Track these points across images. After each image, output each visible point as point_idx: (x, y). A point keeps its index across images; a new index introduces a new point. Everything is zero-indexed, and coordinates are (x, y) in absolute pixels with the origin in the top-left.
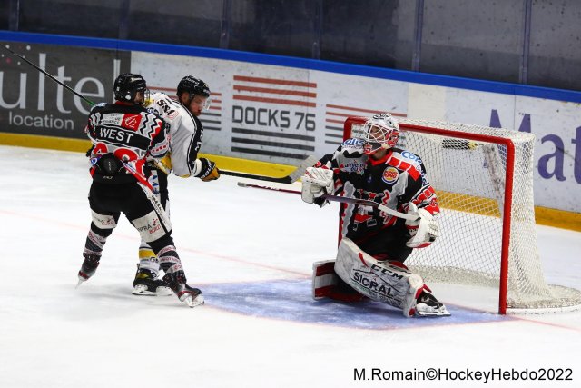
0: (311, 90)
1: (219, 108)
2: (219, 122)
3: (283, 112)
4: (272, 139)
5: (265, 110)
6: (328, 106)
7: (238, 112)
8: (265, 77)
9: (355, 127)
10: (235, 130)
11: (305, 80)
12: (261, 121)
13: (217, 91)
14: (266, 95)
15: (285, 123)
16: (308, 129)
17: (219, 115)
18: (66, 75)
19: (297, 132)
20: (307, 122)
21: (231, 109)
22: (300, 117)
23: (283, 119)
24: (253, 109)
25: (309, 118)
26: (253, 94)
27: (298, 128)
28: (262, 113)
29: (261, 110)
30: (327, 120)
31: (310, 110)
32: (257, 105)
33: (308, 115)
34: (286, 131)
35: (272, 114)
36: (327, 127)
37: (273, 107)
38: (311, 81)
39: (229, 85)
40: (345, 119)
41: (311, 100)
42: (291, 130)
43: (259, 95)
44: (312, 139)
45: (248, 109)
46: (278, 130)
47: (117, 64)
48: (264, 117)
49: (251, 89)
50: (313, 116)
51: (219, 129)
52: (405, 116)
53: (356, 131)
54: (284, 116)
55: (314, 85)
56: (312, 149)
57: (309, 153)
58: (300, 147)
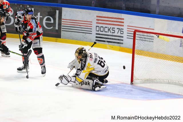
0: (122, 21)
1: (91, 27)
2: (91, 31)
3: (113, 28)
4: (109, 37)
5: (107, 27)
6: (128, 26)
7: (98, 28)
8: (107, 16)
9: (137, 33)
10: (97, 34)
11: (120, 17)
12: (105, 31)
13: (91, 21)
14: (107, 22)
15: (114, 31)
16: (121, 34)
17: (91, 29)
18: (41, 15)
19: (117, 35)
20: (121, 31)
21: (95, 27)
22: (118, 30)
23: (113, 30)
24: (103, 27)
25: (122, 30)
26: (103, 22)
27: (118, 33)
28: (105, 28)
29: (105, 27)
30: (128, 31)
31: (122, 27)
32: (104, 26)
33: (121, 29)
34: (114, 34)
35: (109, 29)
36: (127, 33)
37: (109, 26)
38: (122, 18)
39: (95, 19)
40: (134, 30)
41: (122, 24)
42: (116, 34)
43: (105, 22)
44: (122, 37)
45: (101, 27)
46: (111, 34)
47: (57, 12)
48: (106, 30)
49: (102, 20)
50: (123, 29)
51: (91, 34)
52: (154, 29)
53: (137, 35)
54: (113, 29)
55: (123, 19)
56: (122, 40)
57: (121, 42)
58: (119, 40)
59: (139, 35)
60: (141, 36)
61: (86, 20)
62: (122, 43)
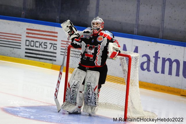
0: (55, 35)
1: (20, 41)
2: (20, 46)
4: (40, 53)
5: (38, 42)
6: (62, 41)
7: (28, 42)
8: (38, 29)
9: (71, 49)
10: (26, 49)
11: (53, 31)
12: (36, 46)
13: (20, 34)
14: (39, 36)
15: (46, 47)
16: (54, 49)
17: (20, 43)
19: (50, 51)
20: (54, 47)
21: (25, 41)
22: (51, 45)
23: (45, 45)
24: (33, 41)
25: (55, 45)
26: (34, 36)
27: (50, 49)
29: (36, 42)
30: (62, 46)
31: (55, 42)
32: (35, 40)
33: (54, 44)
34: (46, 50)
35: (40, 43)
37: (41, 41)
38: (56, 31)
39: (25, 32)
40: (68, 46)
41: (55, 38)
42: (48, 50)
43: (36, 36)
44: (55, 53)
45: (31, 41)
46: (43, 49)
48: (38, 44)
49: (33, 34)
50: (56, 44)
51: (20, 48)
53: (72, 51)
54: (45, 44)
55: (57, 33)
56: (55, 57)
57: (54, 58)
58: (51, 56)
59: (74, 51)
60: (76, 53)
61: (15, 33)
62: (55, 60)
